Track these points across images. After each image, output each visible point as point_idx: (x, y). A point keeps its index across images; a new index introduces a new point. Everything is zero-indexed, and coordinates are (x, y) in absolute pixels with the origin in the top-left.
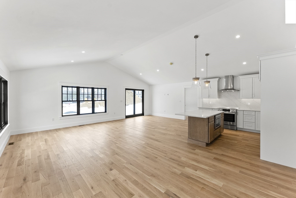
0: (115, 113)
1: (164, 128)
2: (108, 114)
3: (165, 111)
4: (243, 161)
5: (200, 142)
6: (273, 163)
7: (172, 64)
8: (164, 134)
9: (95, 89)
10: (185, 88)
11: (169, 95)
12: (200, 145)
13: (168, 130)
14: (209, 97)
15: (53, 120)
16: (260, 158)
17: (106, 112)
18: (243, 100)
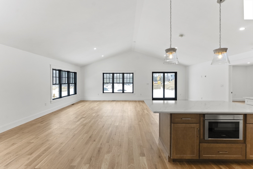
0: (141, 94)
2: (134, 94)
9: (125, 74)
11: (206, 76)
15: (98, 94)
17: (133, 93)
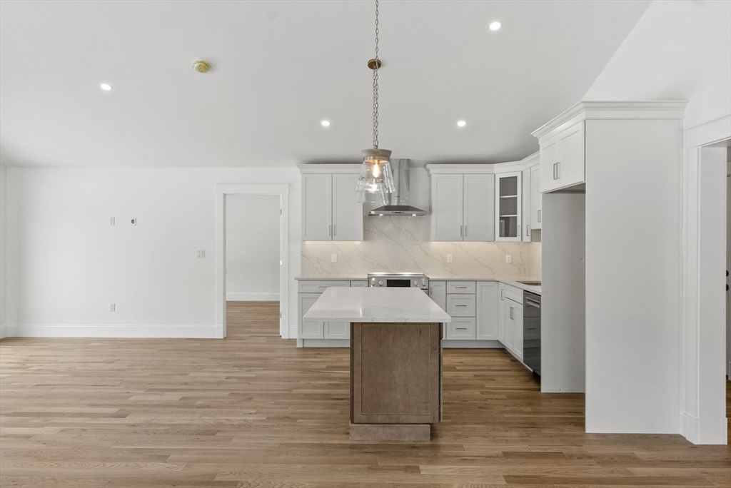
1: (175, 397)
3: (113, 308)
4: (571, 457)
5: (406, 429)
6: (617, 434)
7: (205, 67)
8: (209, 432)
10: (225, 195)
12: (408, 440)
13: (199, 402)
14: (333, 234)
16: (584, 430)
18: (436, 245)
